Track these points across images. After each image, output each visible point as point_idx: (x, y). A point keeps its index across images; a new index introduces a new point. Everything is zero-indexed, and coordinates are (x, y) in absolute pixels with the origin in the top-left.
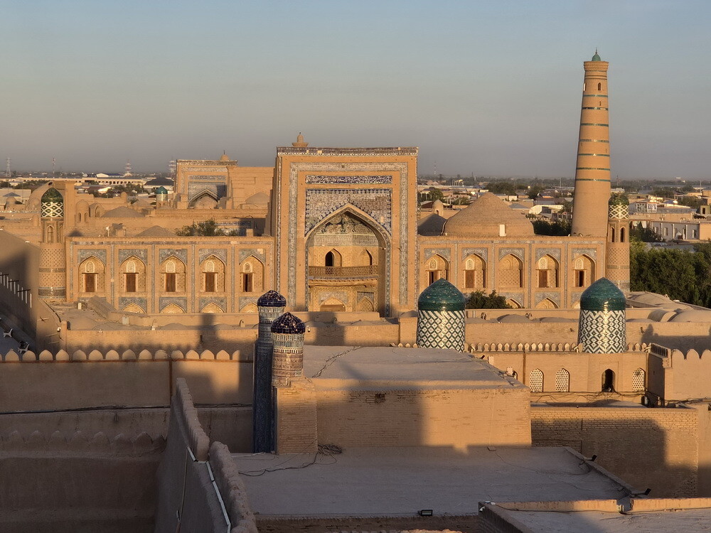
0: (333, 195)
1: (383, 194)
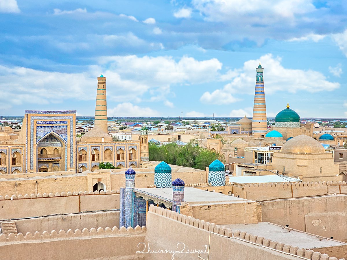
0: (46, 128)
1: (64, 128)
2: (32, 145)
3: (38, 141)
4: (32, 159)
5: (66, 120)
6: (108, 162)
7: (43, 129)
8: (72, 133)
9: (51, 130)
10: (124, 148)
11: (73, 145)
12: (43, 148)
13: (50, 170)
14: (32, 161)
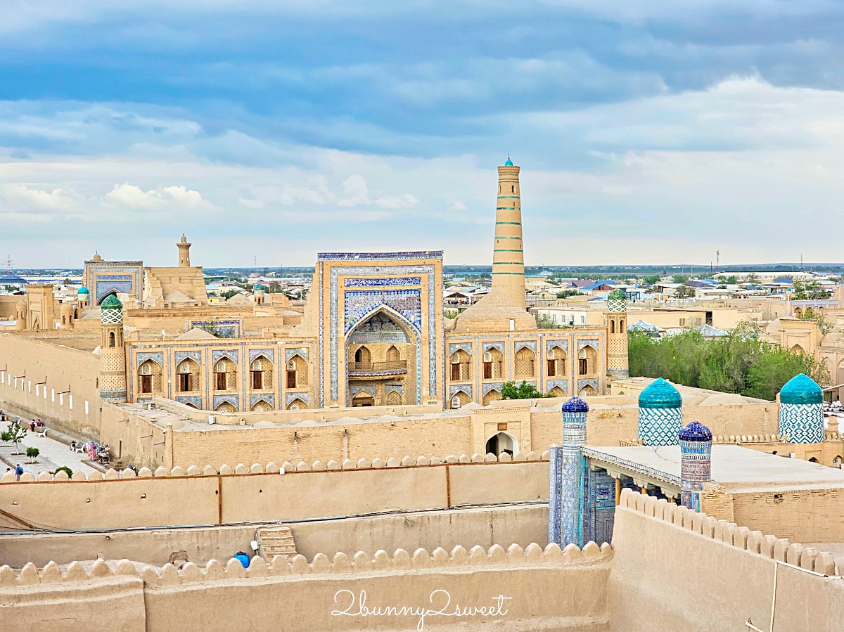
0: (369, 296)
1: (413, 295)
2: (334, 340)
3: (350, 329)
4: (334, 375)
5: (418, 275)
6: (525, 382)
7: (361, 298)
8: (432, 309)
9: (380, 302)
10: (565, 346)
11: (435, 338)
12: (361, 345)
13: (379, 401)
14: (334, 379)
